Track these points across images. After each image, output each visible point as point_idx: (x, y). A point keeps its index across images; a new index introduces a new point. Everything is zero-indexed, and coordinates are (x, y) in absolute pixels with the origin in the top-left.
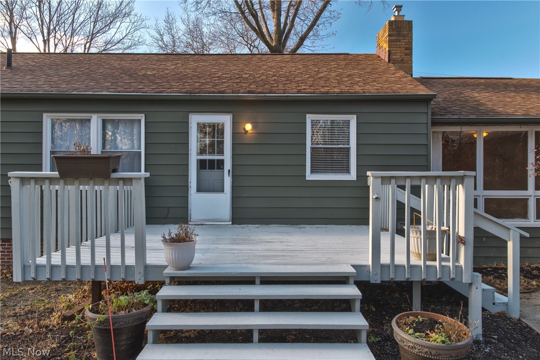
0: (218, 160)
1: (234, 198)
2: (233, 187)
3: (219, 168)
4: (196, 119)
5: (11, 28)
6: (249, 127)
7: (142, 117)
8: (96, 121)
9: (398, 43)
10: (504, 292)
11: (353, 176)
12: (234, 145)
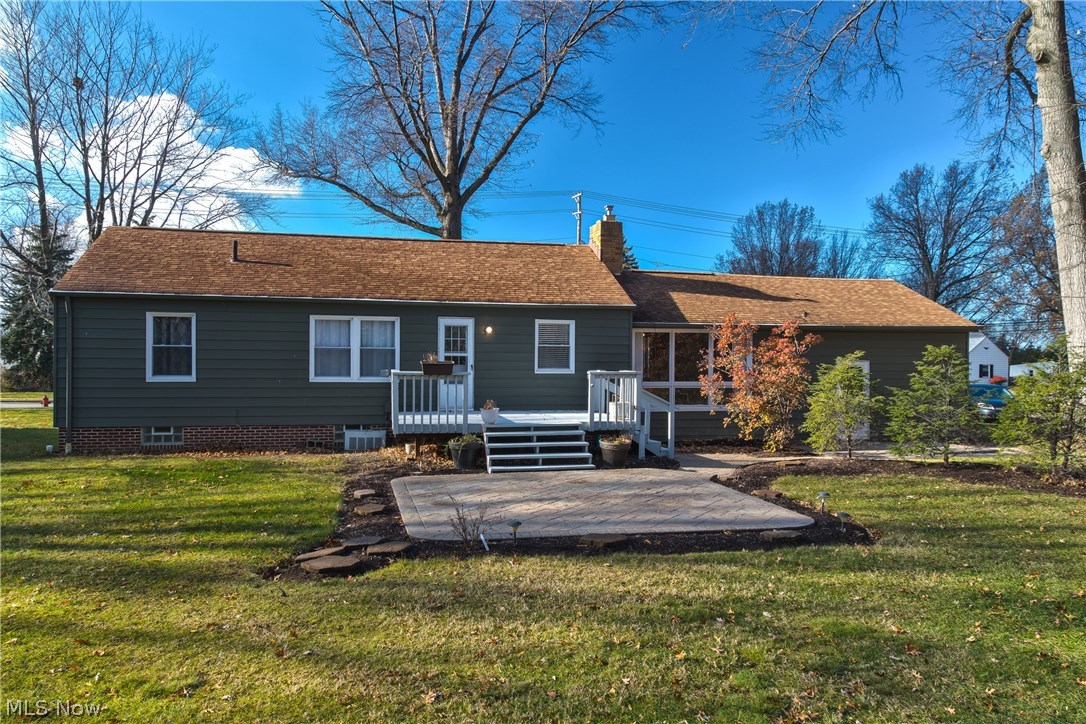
1: (476, 389)
2: (475, 379)
3: (461, 363)
4: (443, 322)
6: (489, 330)
7: (398, 320)
10: (665, 443)
11: (572, 370)
12: (476, 345)
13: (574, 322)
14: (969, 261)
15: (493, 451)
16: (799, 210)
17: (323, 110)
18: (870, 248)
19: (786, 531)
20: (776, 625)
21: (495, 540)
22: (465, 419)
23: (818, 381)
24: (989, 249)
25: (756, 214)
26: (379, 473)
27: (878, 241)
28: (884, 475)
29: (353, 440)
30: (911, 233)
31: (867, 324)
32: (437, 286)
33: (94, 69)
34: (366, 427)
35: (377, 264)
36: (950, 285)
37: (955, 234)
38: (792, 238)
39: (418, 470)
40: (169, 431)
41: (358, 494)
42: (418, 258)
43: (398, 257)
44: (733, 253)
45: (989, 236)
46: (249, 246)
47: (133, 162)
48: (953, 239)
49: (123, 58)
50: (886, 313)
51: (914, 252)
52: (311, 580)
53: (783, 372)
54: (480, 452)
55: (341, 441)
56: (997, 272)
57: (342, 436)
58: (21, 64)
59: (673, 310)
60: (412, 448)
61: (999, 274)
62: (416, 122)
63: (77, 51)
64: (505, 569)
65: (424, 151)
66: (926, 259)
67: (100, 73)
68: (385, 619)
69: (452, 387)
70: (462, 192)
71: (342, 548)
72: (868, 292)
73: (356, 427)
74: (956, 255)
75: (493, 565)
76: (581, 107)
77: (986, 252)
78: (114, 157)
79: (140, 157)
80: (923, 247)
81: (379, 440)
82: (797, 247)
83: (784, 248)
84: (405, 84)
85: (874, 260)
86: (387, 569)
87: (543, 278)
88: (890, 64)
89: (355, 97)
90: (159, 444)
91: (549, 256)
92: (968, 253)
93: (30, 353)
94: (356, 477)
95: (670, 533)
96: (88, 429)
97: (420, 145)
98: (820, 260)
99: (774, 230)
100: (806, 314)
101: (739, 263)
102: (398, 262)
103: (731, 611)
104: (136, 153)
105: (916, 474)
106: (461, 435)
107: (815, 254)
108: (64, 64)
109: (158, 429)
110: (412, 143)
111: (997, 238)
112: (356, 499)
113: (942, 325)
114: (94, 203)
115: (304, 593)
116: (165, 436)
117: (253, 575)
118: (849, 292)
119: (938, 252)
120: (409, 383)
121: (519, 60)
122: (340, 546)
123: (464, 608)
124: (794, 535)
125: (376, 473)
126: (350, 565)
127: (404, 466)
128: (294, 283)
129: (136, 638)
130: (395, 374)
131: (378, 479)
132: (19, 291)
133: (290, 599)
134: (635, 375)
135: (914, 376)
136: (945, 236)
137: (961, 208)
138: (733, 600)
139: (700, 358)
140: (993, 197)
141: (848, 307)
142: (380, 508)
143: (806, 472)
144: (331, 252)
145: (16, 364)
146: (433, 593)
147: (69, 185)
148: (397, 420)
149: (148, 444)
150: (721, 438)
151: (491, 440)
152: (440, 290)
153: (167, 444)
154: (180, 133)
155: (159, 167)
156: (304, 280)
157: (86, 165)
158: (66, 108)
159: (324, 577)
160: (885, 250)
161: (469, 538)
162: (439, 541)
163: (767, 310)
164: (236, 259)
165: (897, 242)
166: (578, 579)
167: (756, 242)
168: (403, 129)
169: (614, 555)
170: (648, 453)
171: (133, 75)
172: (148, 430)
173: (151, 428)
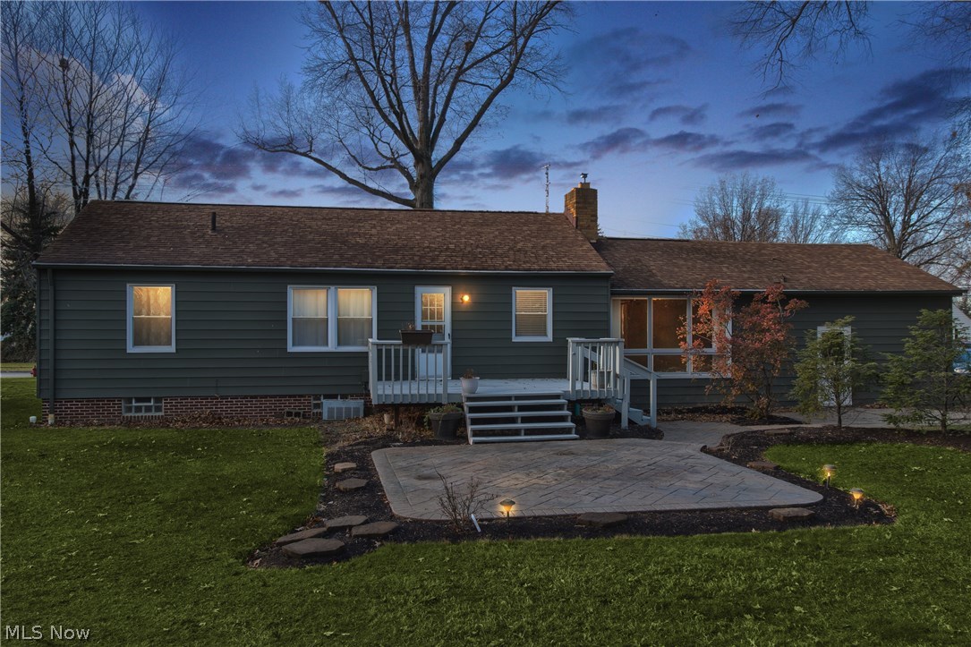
3: (438, 332)
4: (420, 291)
6: (466, 298)
7: (373, 288)
9: (584, 210)
10: (646, 411)
11: (549, 337)
12: (453, 313)
13: (551, 290)
14: (931, 227)
15: (474, 421)
16: (760, 180)
17: (298, 85)
18: (832, 215)
19: (796, 509)
20: (812, 622)
21: (486, 520)
22: (445, 389)
23: (805, 346)
24: (952, 214)
25: (718, 184)
26: (359, 444)
27: (841, 209)
28: (880, 444)
29: (331, 410)
30: (873, 200)
31: (849, 289)
32: (415, 255)
33: (79, 51)
34: (344, 397)
35: (353, 234)
36: (912, 252)
37: (917, 201)
38: (754, 206)
39: (398, 441)
40: (150, 402)
41: (339, 467)
42: (394, 227)
43: (374, 227)
44: (696, 222)
45: (951, 201)
46: (227, 217)
47: (116, 140)
48: (915, 205)
49: (106, 38)
50: (866, 277)
51: (876, 219)
52: (293, 566)
53: (768, 337)
54: (461, 422)
55: (319, 411)
56: (959, 237)
57: (319, 406)
58: (10, 47)
59: (650, 276)
60: (391, 419)
61: (961, 239)
62: (388, 96)
63: (63, 33)
64: (501, 554)
65: (397, 125)
66: (888, 225)
67: (85, 54)
68: (376, 615)
69: (431, 356)
70: (434, 164)
71: (325, 529)
72: (846, 257)
73: (334, 397)
74: (918, 221)
75: (487, 550)
76: (550, 78)
77: (948, 218)
78: (99, 135)
79: (123, 135)
80: (884, 213)
81: (357, 410)
82: (759, 215)
83: (746, 217)
84: (377, 60)
85: (836, 227)
86: (373, 554)
87: (519, 246)
88: (861, 30)
89: (329, 72)
90: (140, 414)
91: (525, 224)
92: (931, 219)
93: (22, 326)
94: (336, 448)
95: (671, 511)
96: (70, 400)
97: (393, 118)
98: (781, 228)
99: (735, 200)
100: (785, 279)
101: (701, 232)
102: (374, 231)
103: (758, 606)
104: (120, 131)
105: (913, 442)
106: (441, 405)
107: (776, 222)
108: (51, 46)
109: (138, 400)
110: (385, 117)
111: (960, 204)
112: (337, 473)
113: (925, 289)
114: (80, 179)
115: (286, 582)
116: (146, 406)
117: (231, 560)
118: (828, 257)
119: (900, 219)
120: (388, 351)
121: (489, 34)
122: (324, 526)
123: (462, 602)
124: (806, 513)
125: (356, 445)
126: (335, 549)
127: (384, 437)
128: (273, 254)
129: (104, 637)
130: (373, 344)
131: (358, 450)
132: (12, 265)
133: (271, 590)
134: (617, 343)
135: (908, 342)
136: (907, 203)
137: (923, 176)
138: (757, 591)
139: (681, 324)
140: (955, 164)
141: (828, 272)
142: (363, 483)
143: (798, 442)
144: (308, 223)
145: (9, 335)
146: (426, 583)
147: (56, 163)
148: (376, 389)
149: (129, 415)
150: (701, 405)
151: (472, 410)
152: (416, 258)
153: (148, 414)
154: (162, 110)
155: (142, 144)
156: (282, 250)
157: (72, 144)
158: (53, 88)
159: (307, 563)
160: (847, 217)
161: (459, 517)
162: (427, 521)
163: (746, 275)
164: (214, 228)
165: (859, 210)
166: (581, 565)
167: (718, 211)
168: (376, 103)
169: (616, 537)
170: (631, 422)
171: (116, 56)
172: (129, 400)
173: (132, 398)
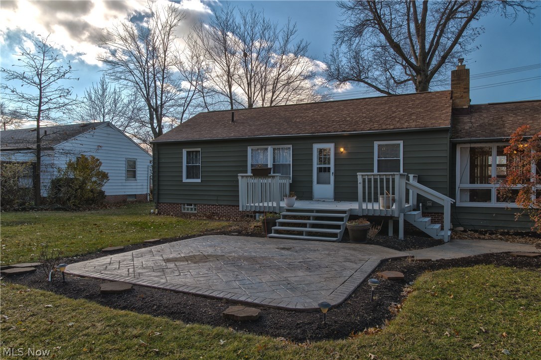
0: (324, 168)
1: (335, 188)
2: (335, 181)
3: (328, 172)
4: (316, 147)
5: (228, 78)
6: (342, 150)
7: (291, 146)
8: (270, 149)
9: (458, 85)
12: (335, 160)
13: (402, 141)
22: (278, 203)
35: (298, 117)
87: (395, 115)
90: (189, 212)
96: (164, 203)
102: (311, 114)
109: (188, 205)
116: (191, 208)
149: (185, 212)
153: (192, 212)
164: (233, 120)
172: (184, 204)
173: (185, 204)
